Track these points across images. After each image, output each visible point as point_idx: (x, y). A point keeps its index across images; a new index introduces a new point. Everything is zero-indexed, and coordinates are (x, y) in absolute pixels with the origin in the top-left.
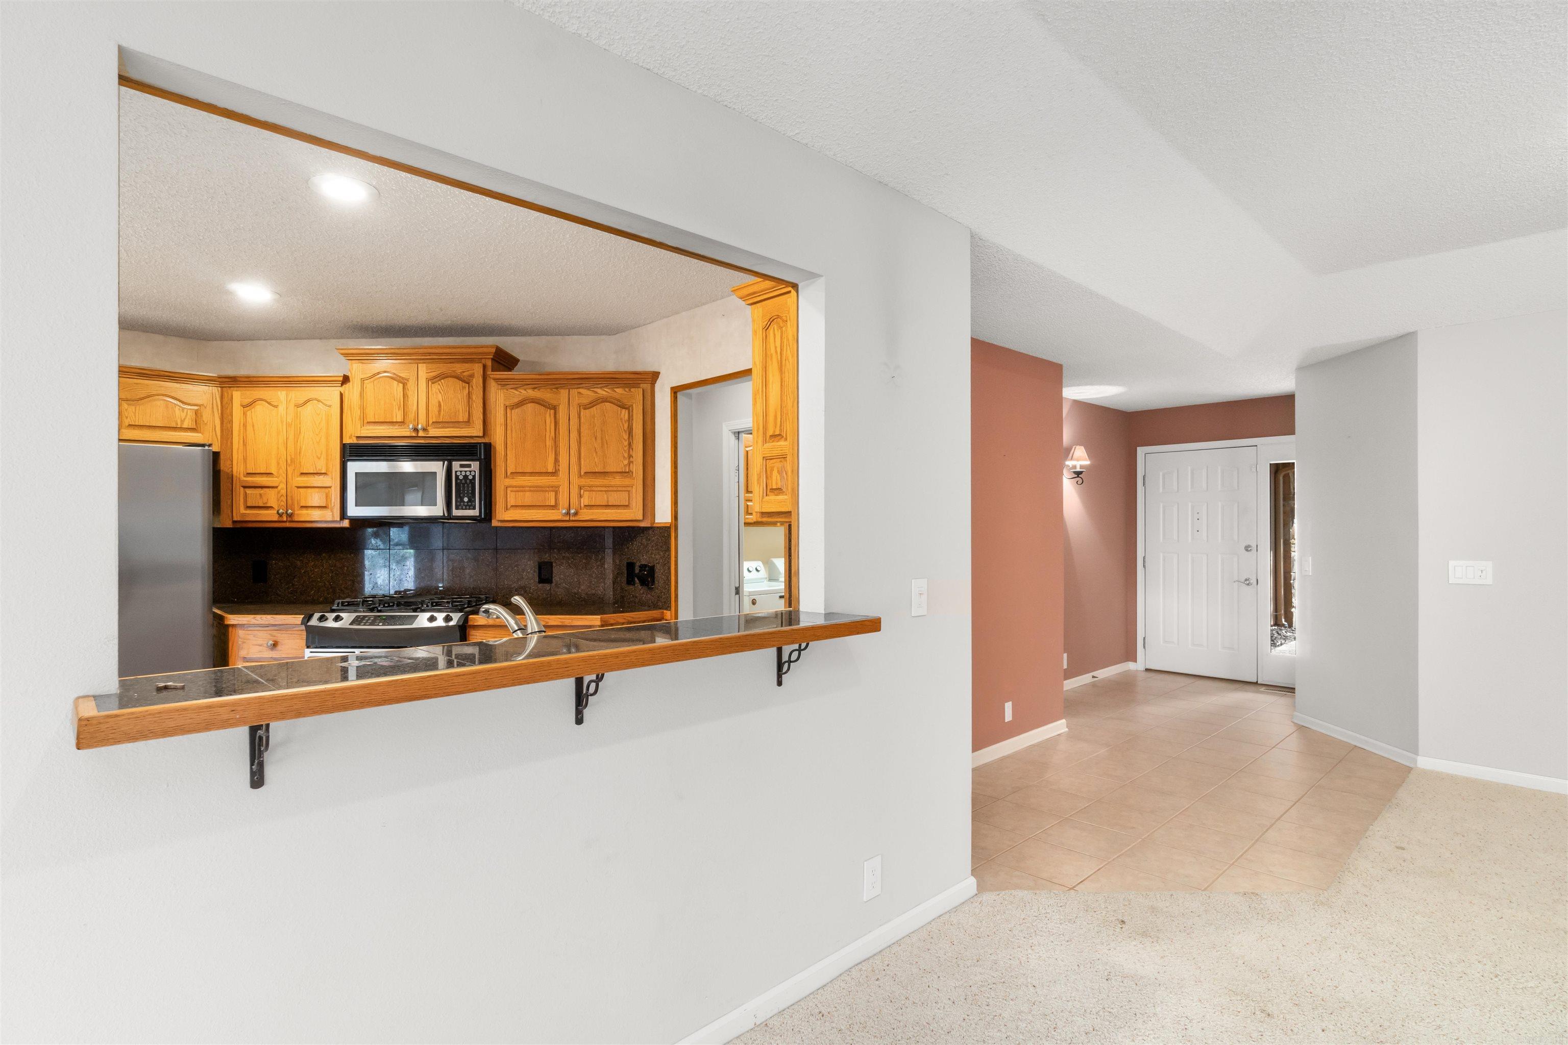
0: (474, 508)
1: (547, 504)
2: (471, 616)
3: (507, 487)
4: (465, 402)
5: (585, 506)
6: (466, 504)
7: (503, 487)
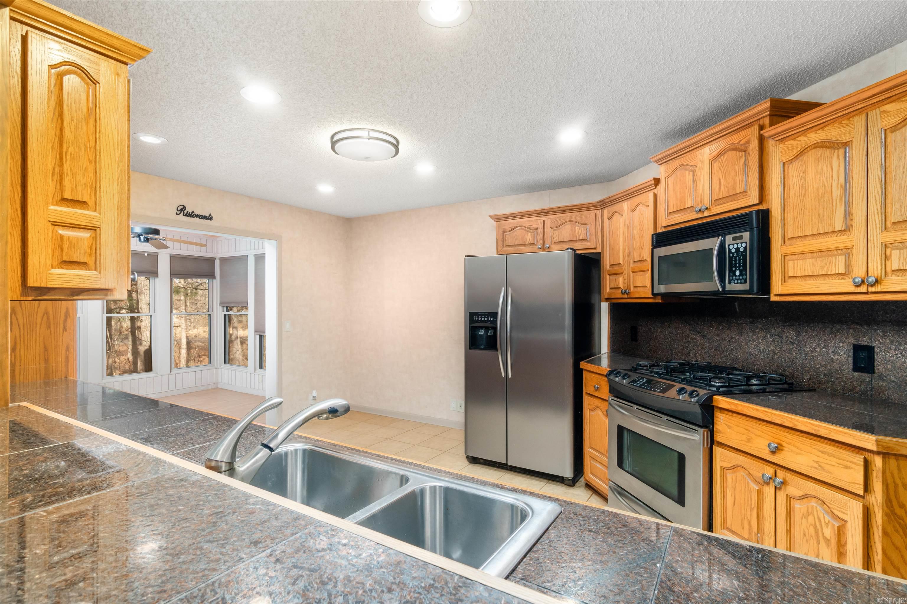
0: (746, 282)
1: (834, 273)
2: (715, 397)
3: (784, 256)
4: (742, 171)
5: (893, 271)
6: (737, 278)
7: (779, 256)
